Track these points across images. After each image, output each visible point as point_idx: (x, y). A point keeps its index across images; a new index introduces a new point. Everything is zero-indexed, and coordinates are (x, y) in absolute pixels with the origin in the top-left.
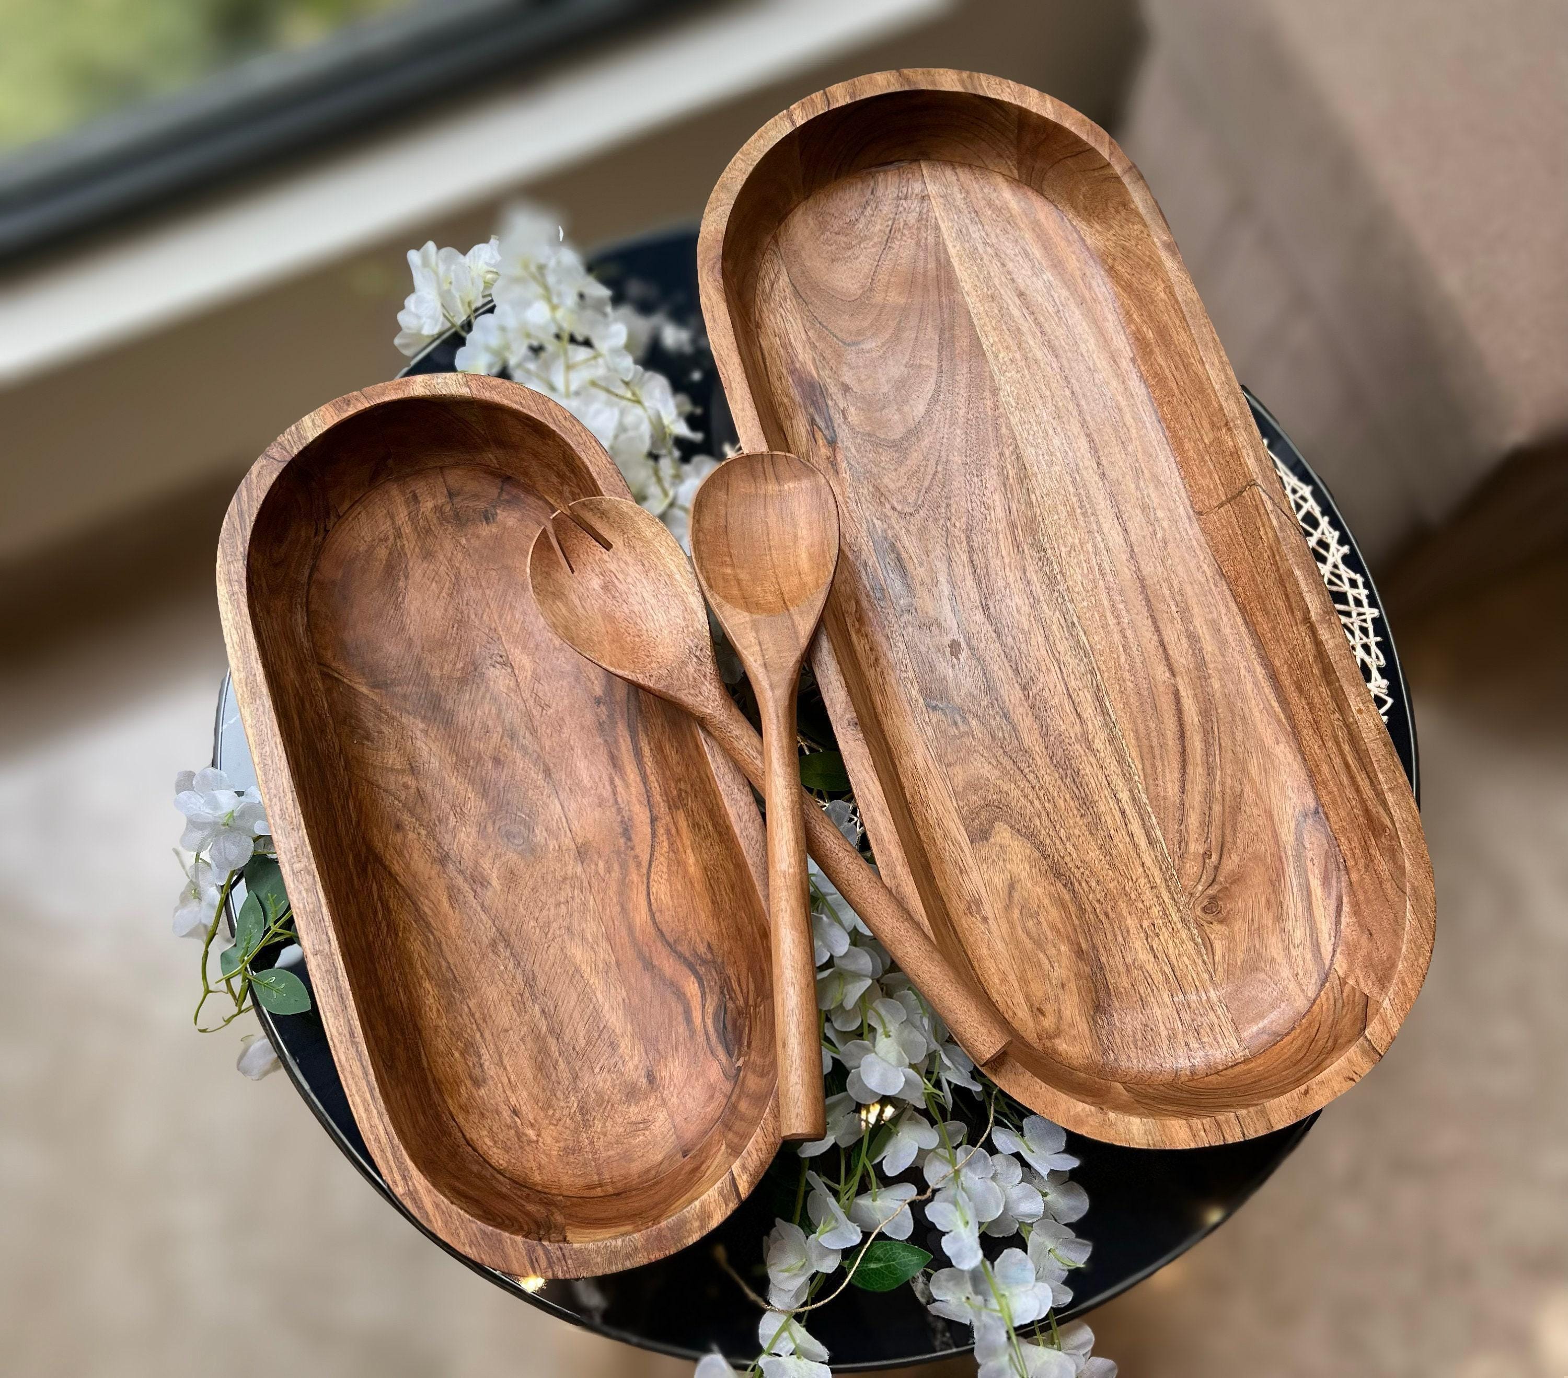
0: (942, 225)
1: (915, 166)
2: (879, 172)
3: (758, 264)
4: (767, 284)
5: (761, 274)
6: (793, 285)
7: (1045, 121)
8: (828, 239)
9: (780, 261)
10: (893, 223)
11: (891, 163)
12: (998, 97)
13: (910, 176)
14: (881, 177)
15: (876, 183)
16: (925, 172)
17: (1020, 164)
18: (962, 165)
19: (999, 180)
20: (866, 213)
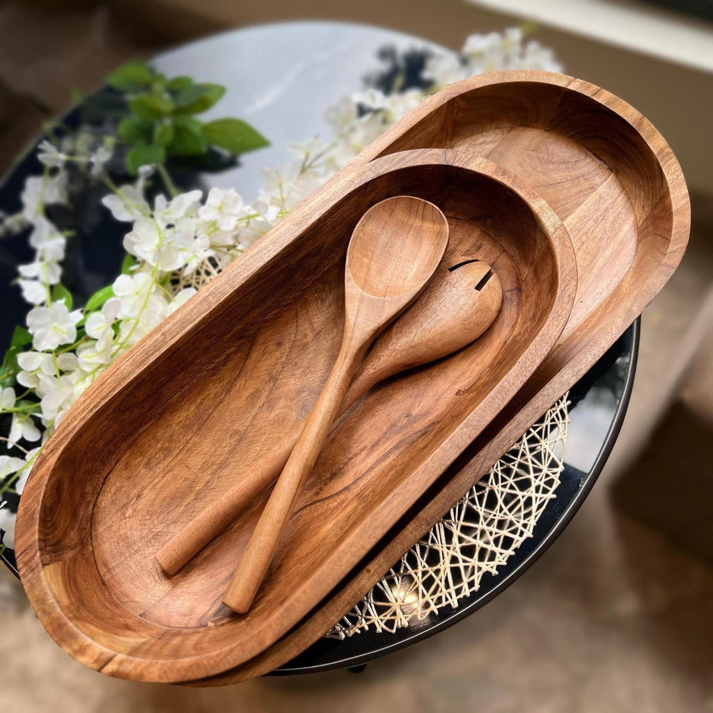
0: (582, 207)
1: (608, 172)
2: (591, 157)
3: (488, 129)
4: (481, 140)
5: (485, 133)
6: (490, 153)
7: (670, 207)
8: (531, 155)
9: (500, 140)
10: (565, 181)
11: (601, 160)
12: (665, 174)
13: (601, 174)
14: (589, 160)
15: (584, 159)
16: (609, 179)
17: (646, 220)
18: (627, 194)
19: (632, 218)
20: (561, 165)
